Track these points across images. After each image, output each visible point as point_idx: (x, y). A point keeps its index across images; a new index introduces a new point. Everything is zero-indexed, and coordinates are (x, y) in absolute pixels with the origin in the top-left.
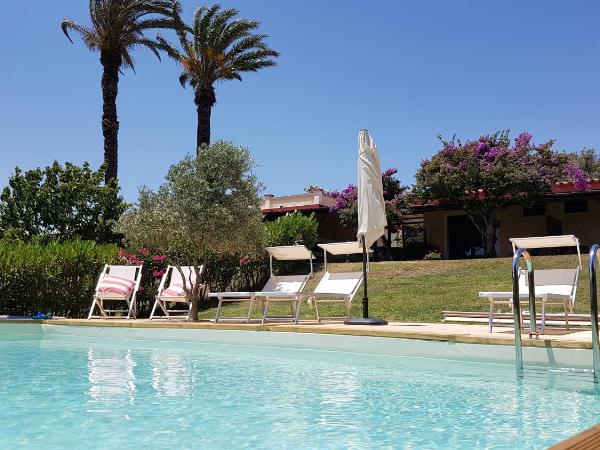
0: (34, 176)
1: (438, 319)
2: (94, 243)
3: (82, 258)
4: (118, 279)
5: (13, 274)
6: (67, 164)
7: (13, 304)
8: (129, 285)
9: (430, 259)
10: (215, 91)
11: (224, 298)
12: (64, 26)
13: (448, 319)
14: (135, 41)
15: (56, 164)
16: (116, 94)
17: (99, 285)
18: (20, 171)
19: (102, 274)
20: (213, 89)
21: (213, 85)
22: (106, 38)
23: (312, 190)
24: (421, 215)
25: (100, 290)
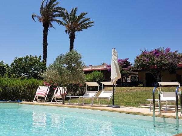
0: (21, 59)
1: (138, 106)
2: (36, 79)
3: (33, 84)
4: (43, 91)
5: (13, 88)
6: (30, 55)
7: (12, 97)
8: (46, 92)
9: (139, 86)
10: (75, 35)
11: (72, 97)
12: (33, 16)
13: (141, 106)
14: (53, 20)
15: (27, 56)
16: (47, 35)
17: (37, 92)
18: (17, 58)
19: (38, 89)
20: (75, 34)
21: (75, 33)
22: (45, 19)
23: (104, 64)
24: (138, 72)
25: (37, 94)
